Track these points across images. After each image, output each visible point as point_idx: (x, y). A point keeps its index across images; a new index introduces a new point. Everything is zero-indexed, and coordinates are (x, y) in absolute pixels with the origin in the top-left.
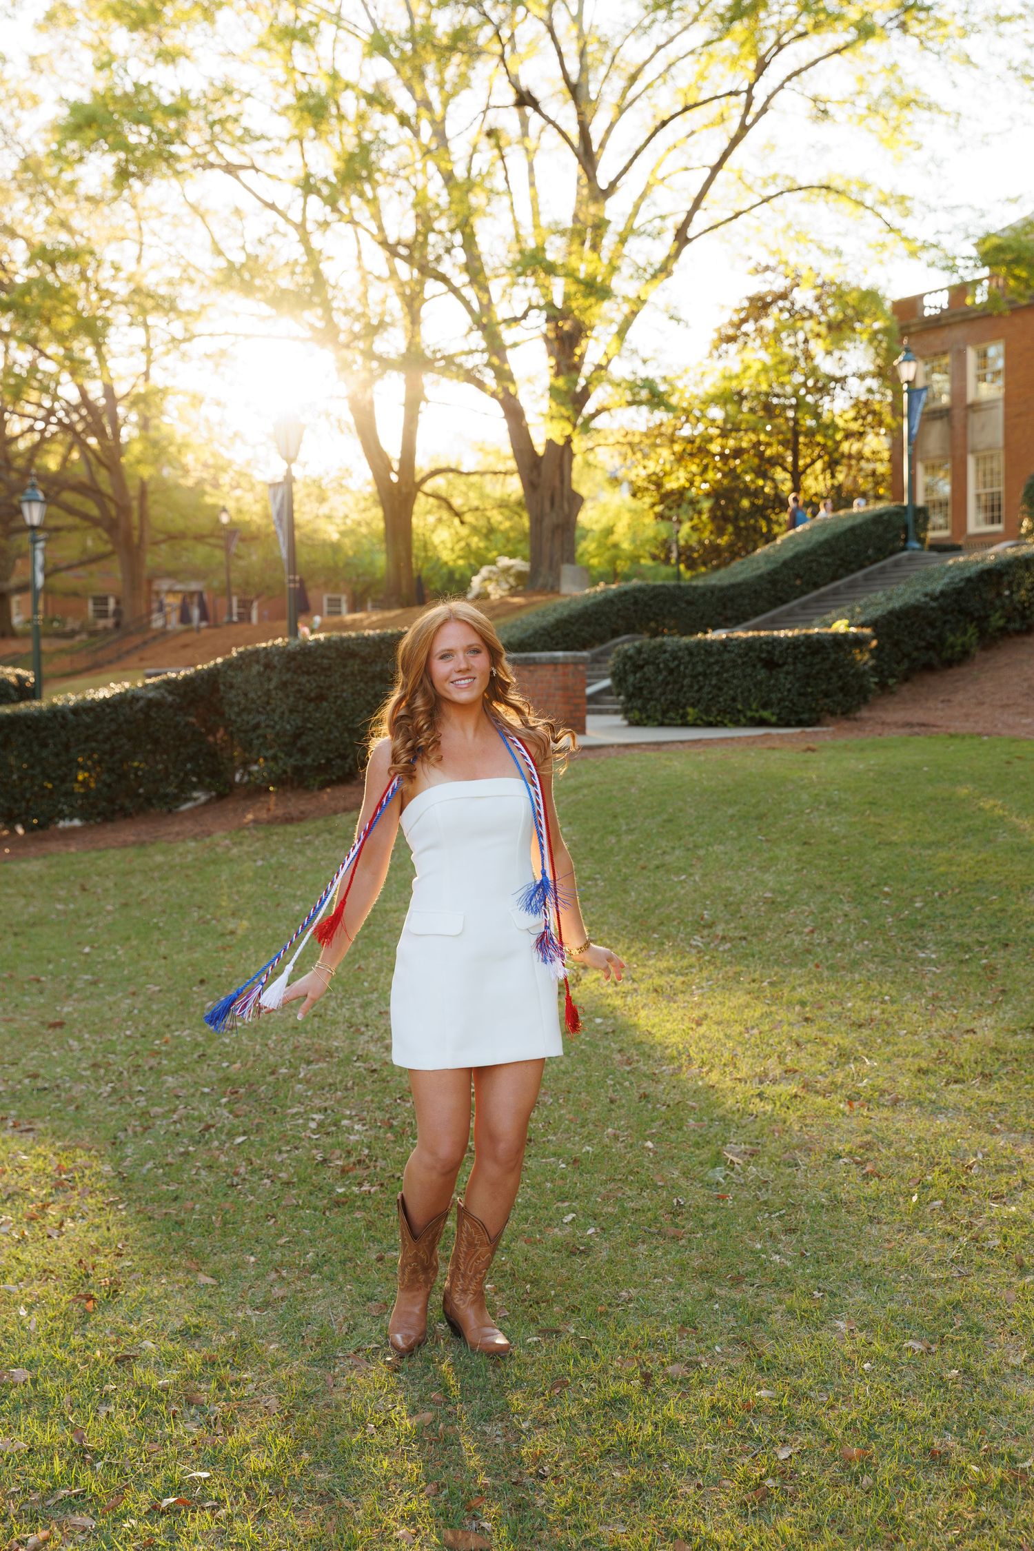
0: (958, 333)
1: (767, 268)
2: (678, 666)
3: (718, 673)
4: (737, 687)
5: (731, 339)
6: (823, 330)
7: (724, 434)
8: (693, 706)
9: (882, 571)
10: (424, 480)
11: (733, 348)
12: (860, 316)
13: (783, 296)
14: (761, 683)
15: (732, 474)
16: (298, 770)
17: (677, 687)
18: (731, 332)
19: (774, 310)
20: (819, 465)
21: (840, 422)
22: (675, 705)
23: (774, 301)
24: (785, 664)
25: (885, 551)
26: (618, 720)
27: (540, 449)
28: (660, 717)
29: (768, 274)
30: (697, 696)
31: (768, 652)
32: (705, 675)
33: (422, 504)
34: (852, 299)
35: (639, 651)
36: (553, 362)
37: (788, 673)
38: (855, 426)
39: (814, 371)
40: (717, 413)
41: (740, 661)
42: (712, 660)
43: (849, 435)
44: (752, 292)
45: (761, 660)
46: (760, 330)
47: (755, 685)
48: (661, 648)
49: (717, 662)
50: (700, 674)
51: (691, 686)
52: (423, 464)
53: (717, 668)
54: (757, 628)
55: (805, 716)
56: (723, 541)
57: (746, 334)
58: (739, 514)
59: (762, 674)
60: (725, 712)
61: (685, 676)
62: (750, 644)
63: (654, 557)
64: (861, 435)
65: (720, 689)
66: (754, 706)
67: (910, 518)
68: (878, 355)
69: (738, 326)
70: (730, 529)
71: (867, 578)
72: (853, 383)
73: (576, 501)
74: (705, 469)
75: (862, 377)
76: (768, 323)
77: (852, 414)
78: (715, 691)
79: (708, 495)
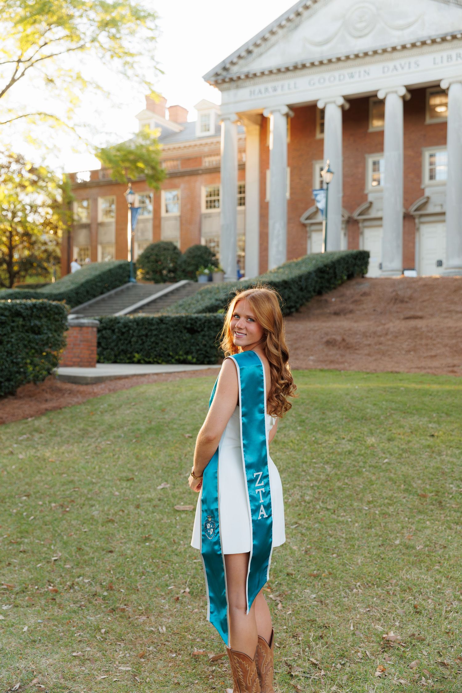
0: (94, 191)
2: (128, 331)
3: (155, 335)
4: (169, 343)
8: (138, 352)
14: (185, 341)
17: (126, 342)
22: (125, 352)
24: (202, 330)
28: (113, 357)
30: (141, 347)
31: (191, 324)
32: (146, 336)
37: (204, 336)
41: (172, 329)
42: (153, 328)
45: (185, 328)
47: (181, 342)
49: (156, 329)
50: (143, 335)
51: (137, 342)
53: (155, 332)
60: (160, 356)
61: (133, 336)
65: (157, 344)
66: (181, 353)
75: (44, 206)
78: (154, 345)
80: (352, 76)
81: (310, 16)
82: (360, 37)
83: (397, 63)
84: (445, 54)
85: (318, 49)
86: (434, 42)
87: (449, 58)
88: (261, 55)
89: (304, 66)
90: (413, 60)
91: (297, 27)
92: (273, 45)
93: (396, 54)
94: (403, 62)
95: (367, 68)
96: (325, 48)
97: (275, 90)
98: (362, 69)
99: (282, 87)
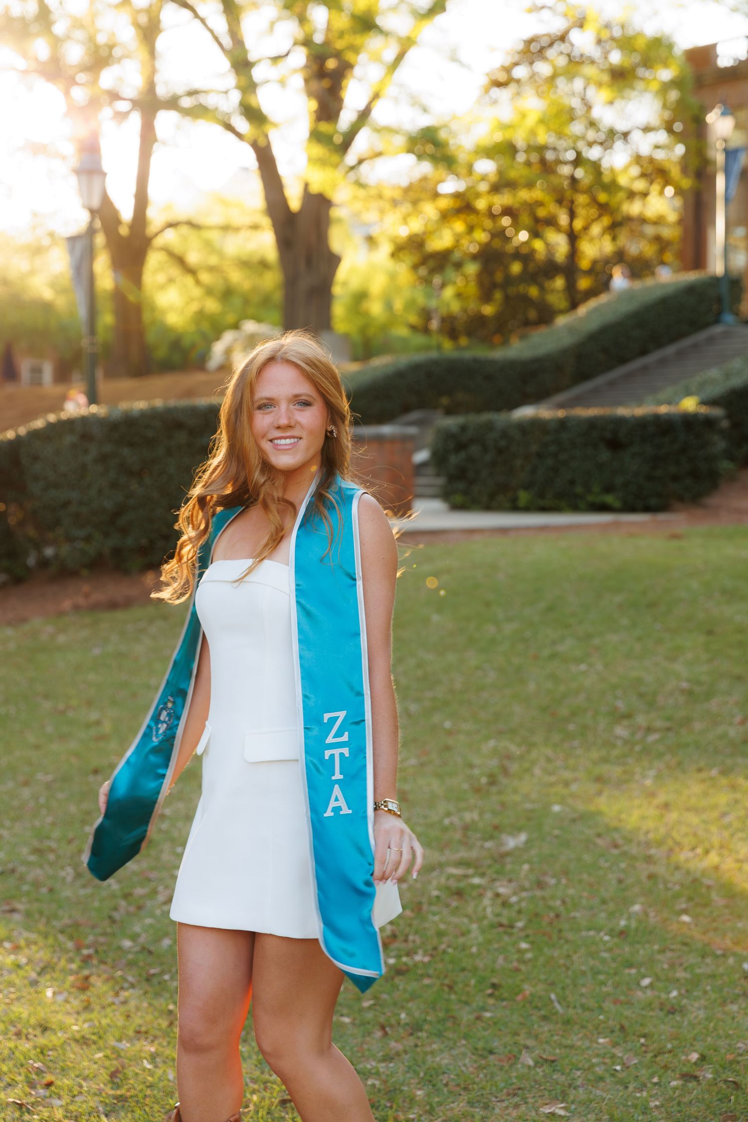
1: (543, 7)
4: (576, 468)
5: (499, 84)
6: (606, 78)
7: (496, 189)
8: (525, 488)
9: (695, 346)
10: (156, 235)
11: (504, 95)
12: (647, 62)
13: (563, 38)
14: (602, 464)
15: (500, 234)
16: (117, 552)
18: (502, 77)
19: (551, 53)
20: (596, 229)
21: (623, 181)
22: (504, 488)
23: (551, 45)
24: (631, 444)
25: (698, 325)
26: (437, 505)
27: (295, 203)
28: (486, 501)
29: (545, 13)
31: (613, 433)
32: (538, 455)
33: (154, 260)
34: (640, 43)
35: (463, 428)
36: (313, 105)
37: (634, 454)
38: (640, 185)
39: (592, 124)
40: (486, 167)
43: (631, 195)
44: (527, 34)
45: (602, 439)
46: (533, 76)
47: (596, 467)
48: (489, 426)
51: (523, 467)
52: (155, 216)
54: (561, 406)
55: (653, 502)
56: (488, 310)
57: (518, 81)
58: (509, 281)
59: (605, 455)
60: (562, 495)
62: (592, 424)
63: (413, 328)
64: (645, 195)
65: (556, 471)
66: (594, 489)
67: (724, 289)
68: (665, 106)
69: (508, 70)
70: (498, 295)
71: (680, 354)
72: (636, 136)
73: (334, 261)
74: (471, 229)
75: (647, 129)
76: (543, 69)
77: (635, 171)
78: (550, 473)
79: (474, 257)
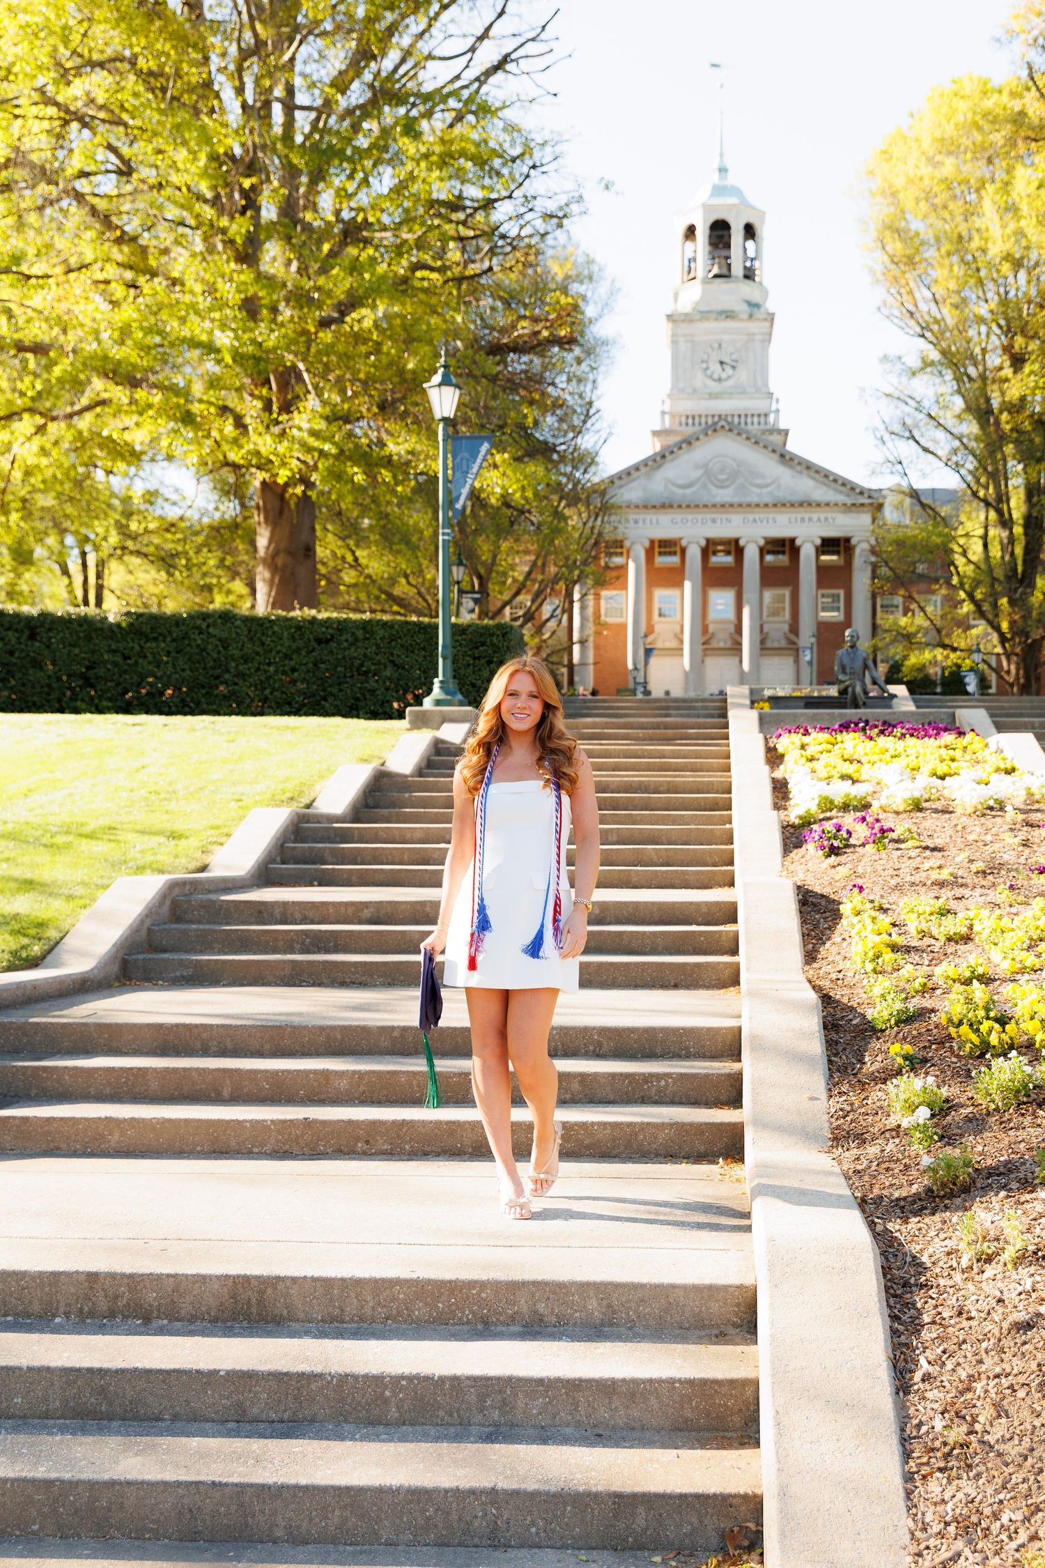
80: (714, 521)
81: (673, 460)
82: (722, 487)
83: (757, 516)
84: (799, 516)
85: (680, 491)
86: (792, 505)
87: (803, 519)
88: (621, 487)
89: (671, 506)
90: (771, 516)
91: (659, 467)
92: (634, 480)
93: (757, 509)
94: (762, 516)
95: (728, 516)
96: (688, 491)
97: (636, 522)
98: (724, 516)
99: (644, 521)
